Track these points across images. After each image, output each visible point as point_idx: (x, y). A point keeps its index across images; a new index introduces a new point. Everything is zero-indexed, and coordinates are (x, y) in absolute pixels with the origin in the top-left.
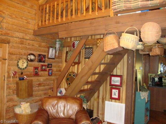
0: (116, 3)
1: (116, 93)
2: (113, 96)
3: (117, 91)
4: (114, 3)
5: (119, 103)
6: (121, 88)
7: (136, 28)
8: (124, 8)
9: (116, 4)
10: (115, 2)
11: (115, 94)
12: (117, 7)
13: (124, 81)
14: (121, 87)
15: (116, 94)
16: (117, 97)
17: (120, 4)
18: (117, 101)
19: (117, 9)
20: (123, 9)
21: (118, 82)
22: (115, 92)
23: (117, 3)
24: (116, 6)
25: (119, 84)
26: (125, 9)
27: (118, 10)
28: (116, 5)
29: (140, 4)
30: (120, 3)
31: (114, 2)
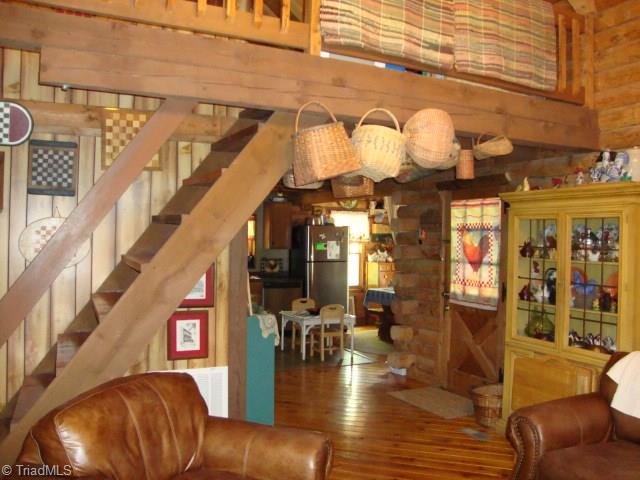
0: (337, 14)
1: (192, 331)
2: (180, 348)
3: (194, 325)
4: (330, 10)
5: (205, 366)
6: (211, 311)
7: (392, 116)
8: (363, 41)
9: (338, 18)
10: (334, 11)
11: (187, 338)
12: (342, 30)
13: (221, 285)
14: (213, 306)
15: (193, 337)
16: (196, 346)
17: (350, 24)
18: (195, 361)
19: (341, 36)
20: (360, 42)
21: (200, 290)
22: (187, 329)
23: (341, 15)
24: (338, 26)
25: (204, 297)
26: (363, 44)
27: (342, 41)
28: (336, 21)
29: (403, 48)
30: (350, 20)
31: (332, 8)
